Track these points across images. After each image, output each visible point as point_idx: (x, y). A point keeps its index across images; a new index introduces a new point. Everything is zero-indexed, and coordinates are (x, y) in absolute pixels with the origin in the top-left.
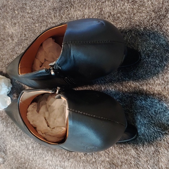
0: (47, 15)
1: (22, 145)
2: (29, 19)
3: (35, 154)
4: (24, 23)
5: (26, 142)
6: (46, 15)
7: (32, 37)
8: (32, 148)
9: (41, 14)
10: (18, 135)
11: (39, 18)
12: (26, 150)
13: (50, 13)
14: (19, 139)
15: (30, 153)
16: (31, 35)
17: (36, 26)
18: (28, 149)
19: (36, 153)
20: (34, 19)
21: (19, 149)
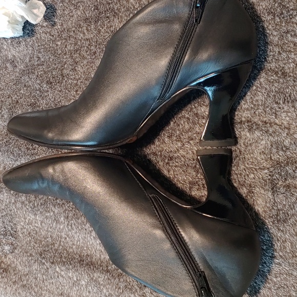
0: (76, 28)
1: (47, 217)
2: (43, 35)
3: (70, 227)
4: (35, 41)
5: (54, 212)
6: (73, 29)
7: (51, 60)
8: (64, 220)
9: (65, 27)
10: (40, 204)
11: (63, 33)
12: (54, 224)
13: (80, 25)
14: (41, 210)
15: (62, 227)
16: (50, 58)
17: (57, 45)
18: (57, 222)
19: (73, 226)
20: (52, 34)
21: (41, 225)
